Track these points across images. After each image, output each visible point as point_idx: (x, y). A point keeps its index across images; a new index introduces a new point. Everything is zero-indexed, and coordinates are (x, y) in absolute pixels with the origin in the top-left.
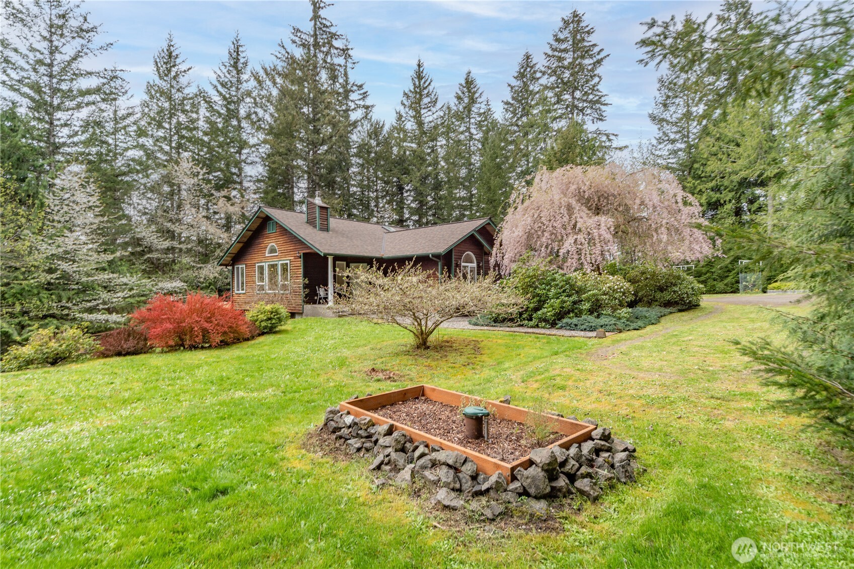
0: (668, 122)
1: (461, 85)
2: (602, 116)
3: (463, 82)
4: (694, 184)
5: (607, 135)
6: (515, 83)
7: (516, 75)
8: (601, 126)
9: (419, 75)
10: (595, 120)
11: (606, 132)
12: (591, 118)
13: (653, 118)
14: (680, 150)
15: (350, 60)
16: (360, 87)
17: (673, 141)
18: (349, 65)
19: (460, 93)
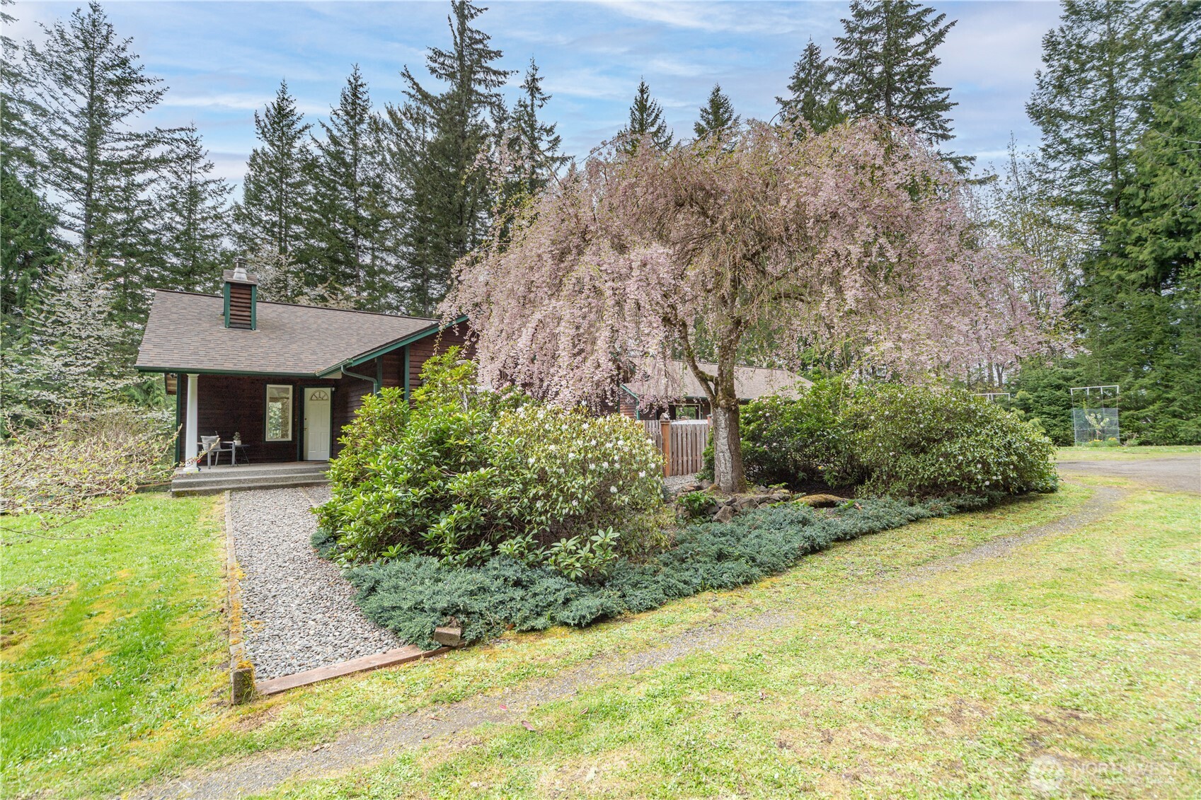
0: (1066, 117)
1: (705, 111)
2: (945, 130)
3: (708, 107)
4: (1124, 225)
5: (956, 162)
6: (789, 96)
7: (791, 82)
8: (944, 147)
9: (642, 106)
10: (934, 139)
11: (953, 156)
12: (925, 136)
13: (1036, 113)
14: (1096, 166)
15: (537, 95)
16: (550, 131)
17: (1081, 152)
18: (537, 102)
19: (703, 123)
